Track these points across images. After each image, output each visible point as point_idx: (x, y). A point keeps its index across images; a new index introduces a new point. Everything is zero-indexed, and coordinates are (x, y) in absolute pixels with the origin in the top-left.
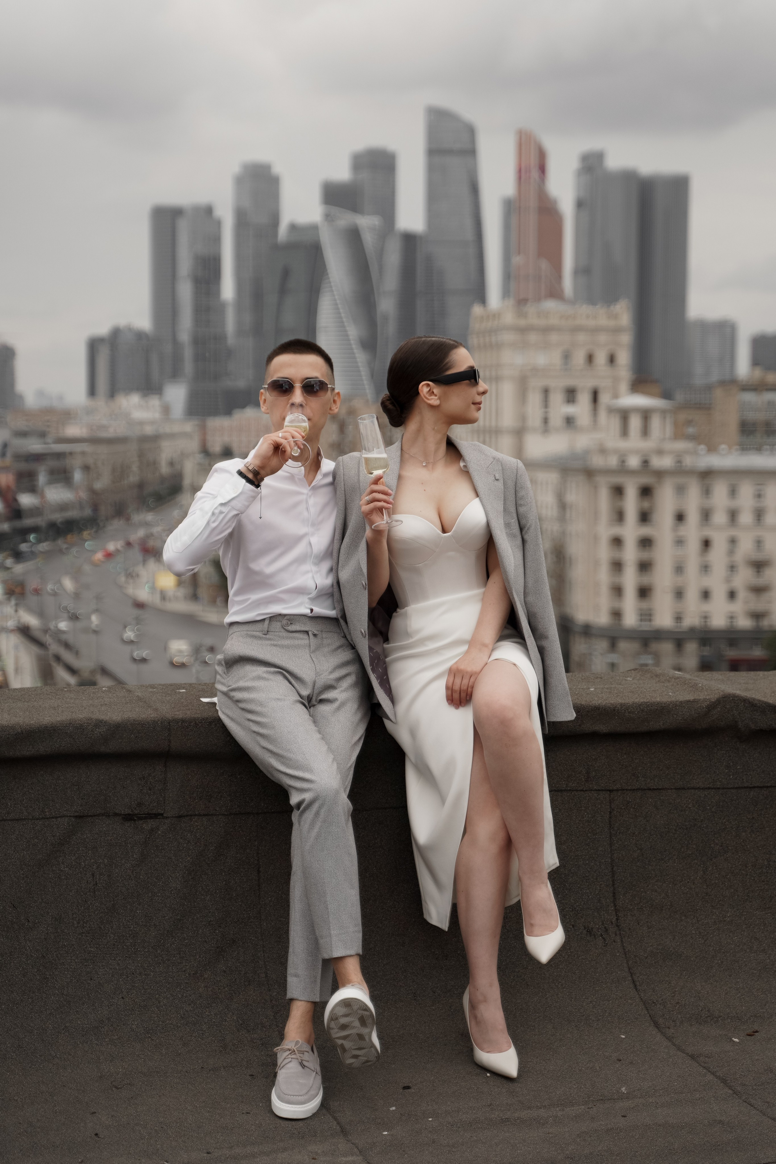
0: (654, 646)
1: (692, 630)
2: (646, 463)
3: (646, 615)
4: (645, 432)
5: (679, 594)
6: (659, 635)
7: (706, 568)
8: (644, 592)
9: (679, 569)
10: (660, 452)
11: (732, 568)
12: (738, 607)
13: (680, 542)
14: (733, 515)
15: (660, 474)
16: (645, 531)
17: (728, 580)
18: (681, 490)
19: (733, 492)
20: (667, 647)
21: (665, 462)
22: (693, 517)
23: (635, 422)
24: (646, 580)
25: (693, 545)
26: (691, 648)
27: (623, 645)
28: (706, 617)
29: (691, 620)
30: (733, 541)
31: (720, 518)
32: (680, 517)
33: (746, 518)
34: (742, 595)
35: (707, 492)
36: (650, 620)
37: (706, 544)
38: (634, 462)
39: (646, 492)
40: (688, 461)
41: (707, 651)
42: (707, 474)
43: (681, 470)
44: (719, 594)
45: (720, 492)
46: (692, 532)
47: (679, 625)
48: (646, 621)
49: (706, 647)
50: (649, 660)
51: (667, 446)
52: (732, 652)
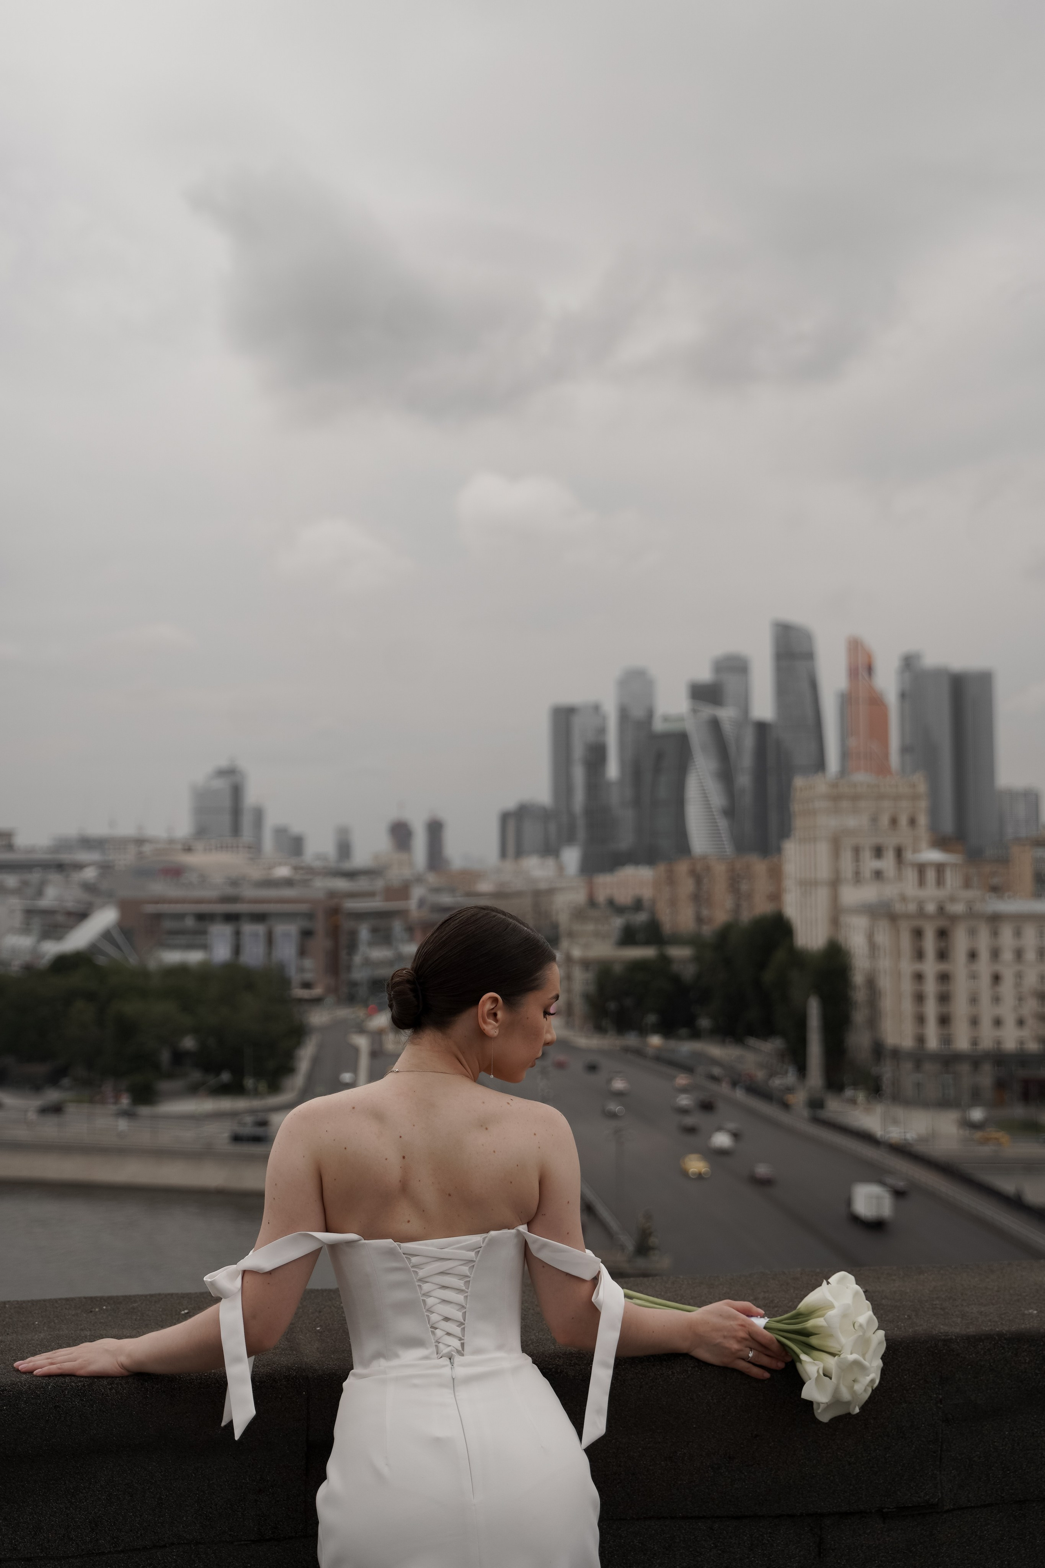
0: (953, 1068)
1: (986, 1053)
2: (940, 909)
3: (947, 1040)
4: (939, 882)
5: (974, 1022)
6: (957, 1057)
7: (997, 999)
8: (944, 1020)
9: (974, 1000)
10: (952, 900)
11: (1020, 999)
12: (1026, 1033)
13: (973, 976)
14: (1019, 954)
15: (954, 919)
16: (943, 967)
17: (1016, 1009)
18: (972, 932)
19: (1018, 934)
20: (965, 1068)
21: (958, 908)
22: (983, 955)
23: (931, 875)
24: (944, 1010)
25: (984, 979)
26: (986, 1068)
27: (926, 1066)
28: (999, 1043)
29: (987, 1043)
30: (1018, 975)
31: (1007, 956)
32: (973, 955)
33: (1029, 955)
34: (1030, 1022)
35: (995, 933)
36: (950, 1045)
37: (996, 979)
38: (931, 908)
39: (943, 934)
40: (979, 907)
41: (1000, 1072)
42: (995, 920)
43: (971, 915)
44: (1010, 1021)
45: (1007, 935)
46: (984, 967)
47: (975, 1048)
48: (946, 1045)
49: (998, 1069)
50: (949, 1079)
51: (958, 894)
52: (1022, 1073)
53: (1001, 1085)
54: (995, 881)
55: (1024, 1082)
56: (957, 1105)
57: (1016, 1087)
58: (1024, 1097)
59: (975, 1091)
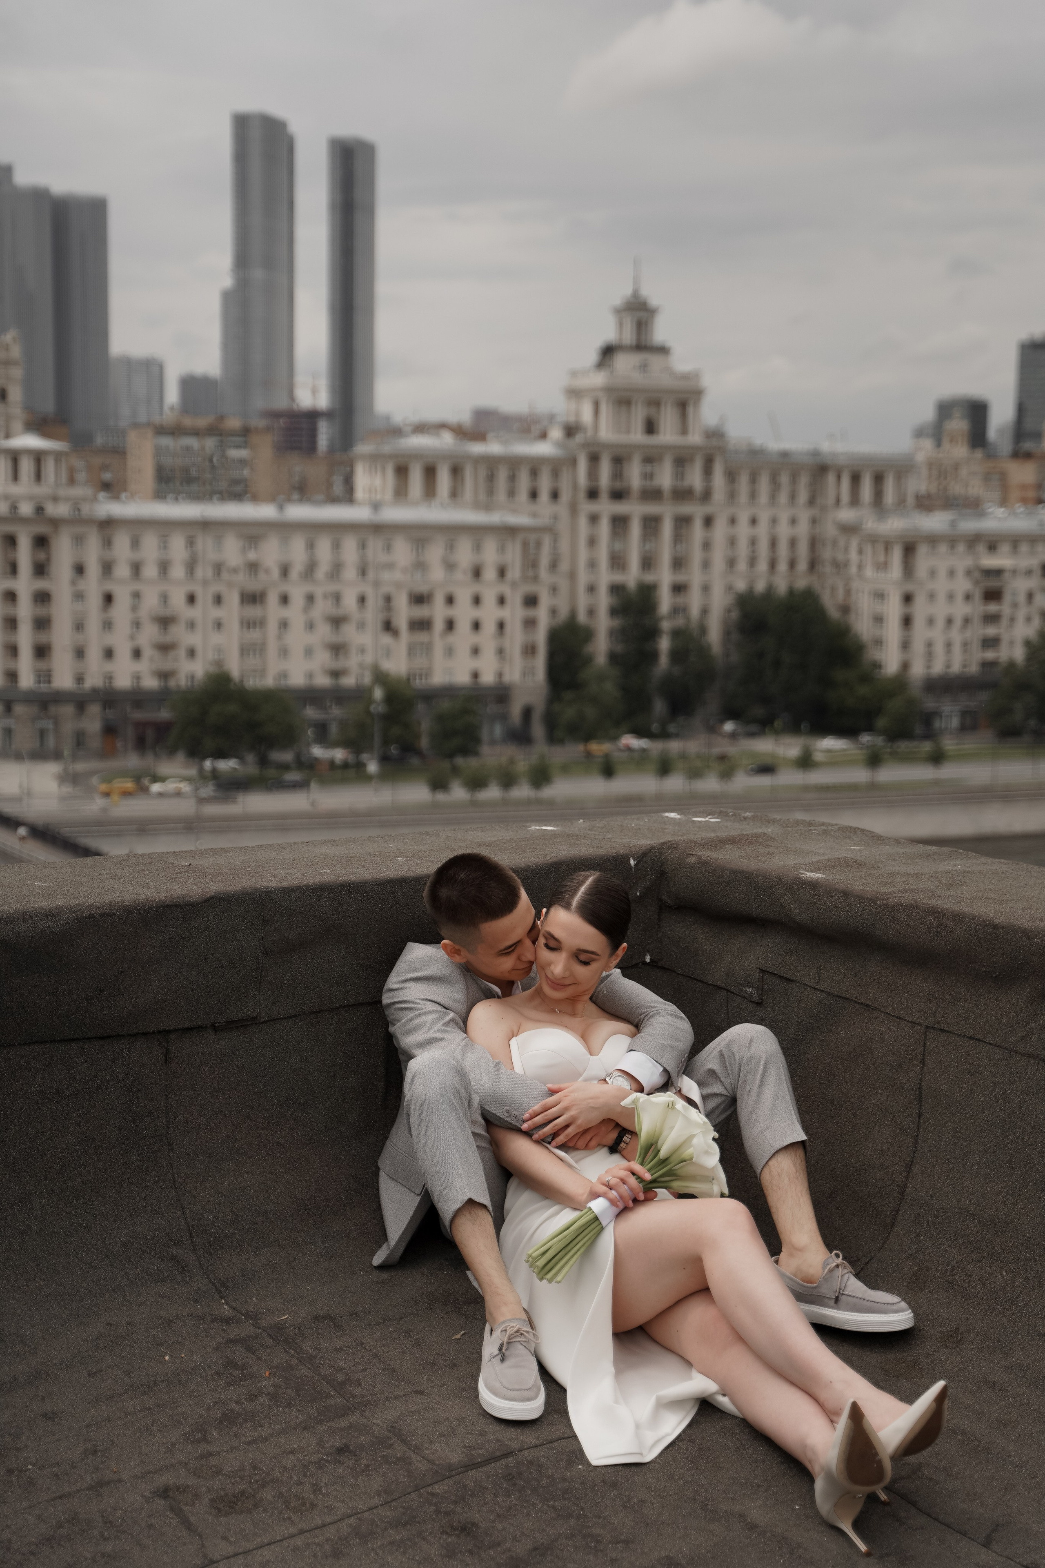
0: (53, 709)
1: (95, 691)
2: (40, 510)
3: (45, 676)
4: (38, 476)
5: (80, 653)
6: (59, 698)
7: (108, 625)
8: (42, 651)
9: (79, 627)
10: (55, 499)
11: (136, 624)
12: (143, 666)
13: (79, 596)
14: (136, 568)
15: (56, 523)
16: (41, 584)
17: (132, 637)
18: (79, 540)
19: (135, 543)
20: (68, 710)
21: (61, 510)
22: (93, 570)
23: (26, 466)
24: (43, 638)
25: (94, 601)
26: (95, 709)
27: (19, 709)
28: (110, 677)
29: (94, 680)
30: (137, 595)
31: (122, 571)
32: (80, 570)
33: (150, 571)
34: (148, 652)
35: (108, 543)
36: (49, 682)
37: (108, 599)
38: (26, 509)
39: (41, 542)
40: (86, 509)
41: (110, 714)
42: (107, 525)
43: (78, 520)
44: (123, 653)
45: (122, 543)
46: (93, 585)
47: (81, 686)
48: (45, 683)
49: (110, 708)
50: (49, 725)
51: (62, 492)
52: (139, 715)
53: (110, 730)
54: (107, 476)
55: (141, 726)
56: (57, 756)
57: (130, 732)
58: (141, 744)
59: (80, 740)
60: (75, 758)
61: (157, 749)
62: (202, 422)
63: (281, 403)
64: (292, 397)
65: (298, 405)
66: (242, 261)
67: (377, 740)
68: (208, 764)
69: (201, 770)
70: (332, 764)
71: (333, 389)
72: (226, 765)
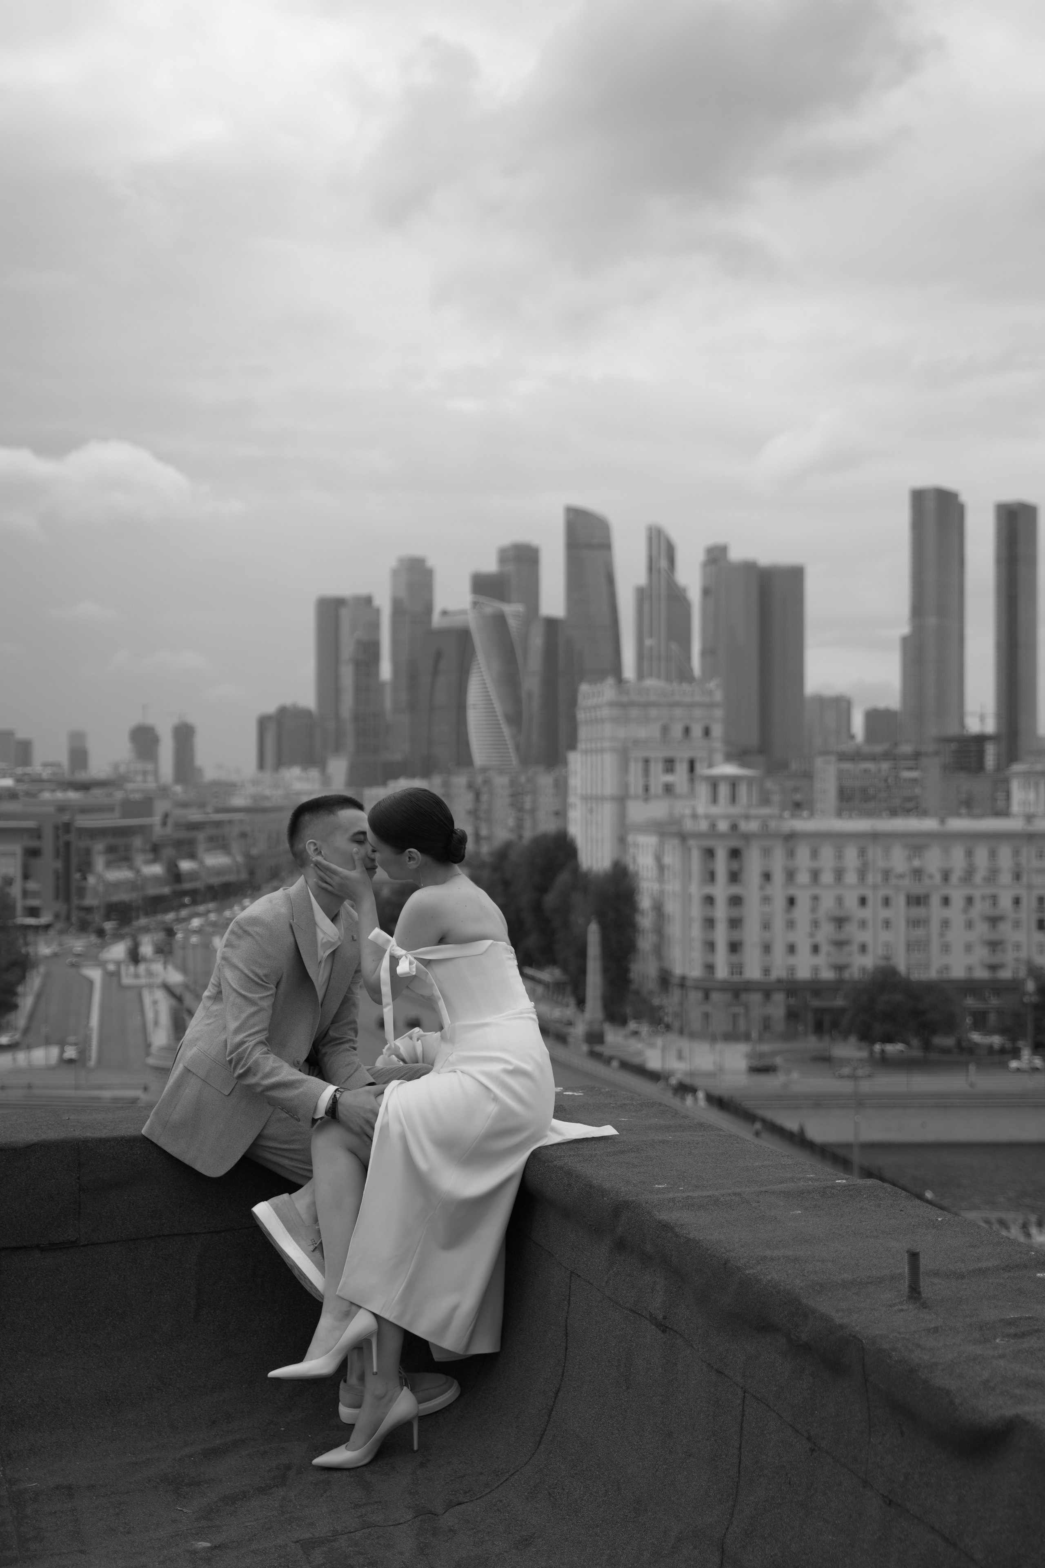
0: (744, 997)
1: (779, 981)
2: (734, 827)
3: (737, 968)
4: (733, 798)
5: (767, 948)
6: (748, 987)
7: (791, 924)
8: (734, 947)
9: (766, 926)
10: (747, 817)
11: (815, 924)
12: (821, 960)
13: (766, 900)
14: (815, 875)
15: (747, 837)
16: (735, 890)
17: (812, 935)
18: (766, 852)
19: (815, 854)
20: (756, 998)
21: (752, 826)
22: (778, 877)
23: (724, 790)
24: (736, 936)
25: (779, 903)
26: (779, 997)
27: (715, 996)
28: (792, 969)
29: (778, 972)
30: (815, 898)
31: (803, 878)
32: (767, 877)
33: (827, 877)
34: (825, 948)
35: (791, 854)
36: (741, 973)
37: (791, 901)
38: (723, 826)
39: (735, 854)
40: (773, 825)
41: (792, 1001)
42: (791, 837)
43: (767, 835)
44: (804, 948)
45: (803, 854)
46: (778, 890)
47: (767, 977)
48: (737, 974)
49: (792, 997)
50: (740, 1010)
51: (753, 812)
52: (816, 1003)
53: (792, 1015)
55: (819, 1012)
56: (747, 1038)
57: (810, 1018)
58: (819, 1029)
59: (766, 1024)
60: (761, 1039)
61: (833, 1033)
62: (878, 749)
63: (953, 730)
64: (962, 724)
65: (967, 731)
66: (918, 610)
67: (1030, 1028)
68: (877, 1047)
69: (872, 1052)
70: (990, 1049)
71: (999, 716)
72: (893, 1049)
